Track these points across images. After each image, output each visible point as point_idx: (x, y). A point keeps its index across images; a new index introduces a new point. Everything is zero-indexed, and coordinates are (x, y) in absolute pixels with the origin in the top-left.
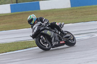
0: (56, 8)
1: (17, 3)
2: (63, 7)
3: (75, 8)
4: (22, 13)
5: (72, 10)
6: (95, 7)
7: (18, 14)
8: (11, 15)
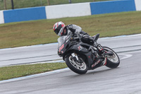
0: (70, 16)
1: (13, 8)
2: (79, 15)
3: (98, 16)
4: (21, 24)
5: (92, 18)
6: (127, 14)
7: (15, 25)
8: (4, 26)
